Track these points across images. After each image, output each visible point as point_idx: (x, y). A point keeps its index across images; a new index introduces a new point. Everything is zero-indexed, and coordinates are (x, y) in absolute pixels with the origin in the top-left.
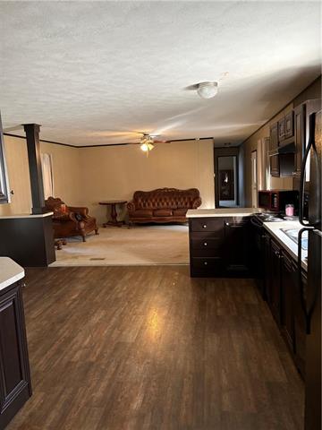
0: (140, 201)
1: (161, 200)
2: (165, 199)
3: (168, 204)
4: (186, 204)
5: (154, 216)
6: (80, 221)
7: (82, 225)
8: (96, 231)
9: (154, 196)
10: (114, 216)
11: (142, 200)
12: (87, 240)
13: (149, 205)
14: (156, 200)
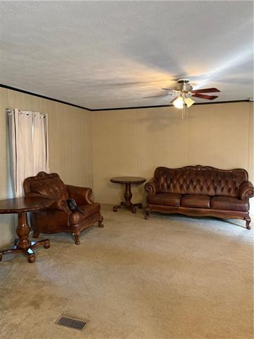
0: (162, 180)
1: (192, 182)
2: (198, 181)
3: (202, 188)
4: (229, 190)
5: (181, 205)
6: (74, 211)
7: (76, 217)
8: (100, 222)
9: (182, 175)
10: (128, 197)
11: (166, 180)
12: (82, 240)
13: (174, 187)
14: (185, 181)
